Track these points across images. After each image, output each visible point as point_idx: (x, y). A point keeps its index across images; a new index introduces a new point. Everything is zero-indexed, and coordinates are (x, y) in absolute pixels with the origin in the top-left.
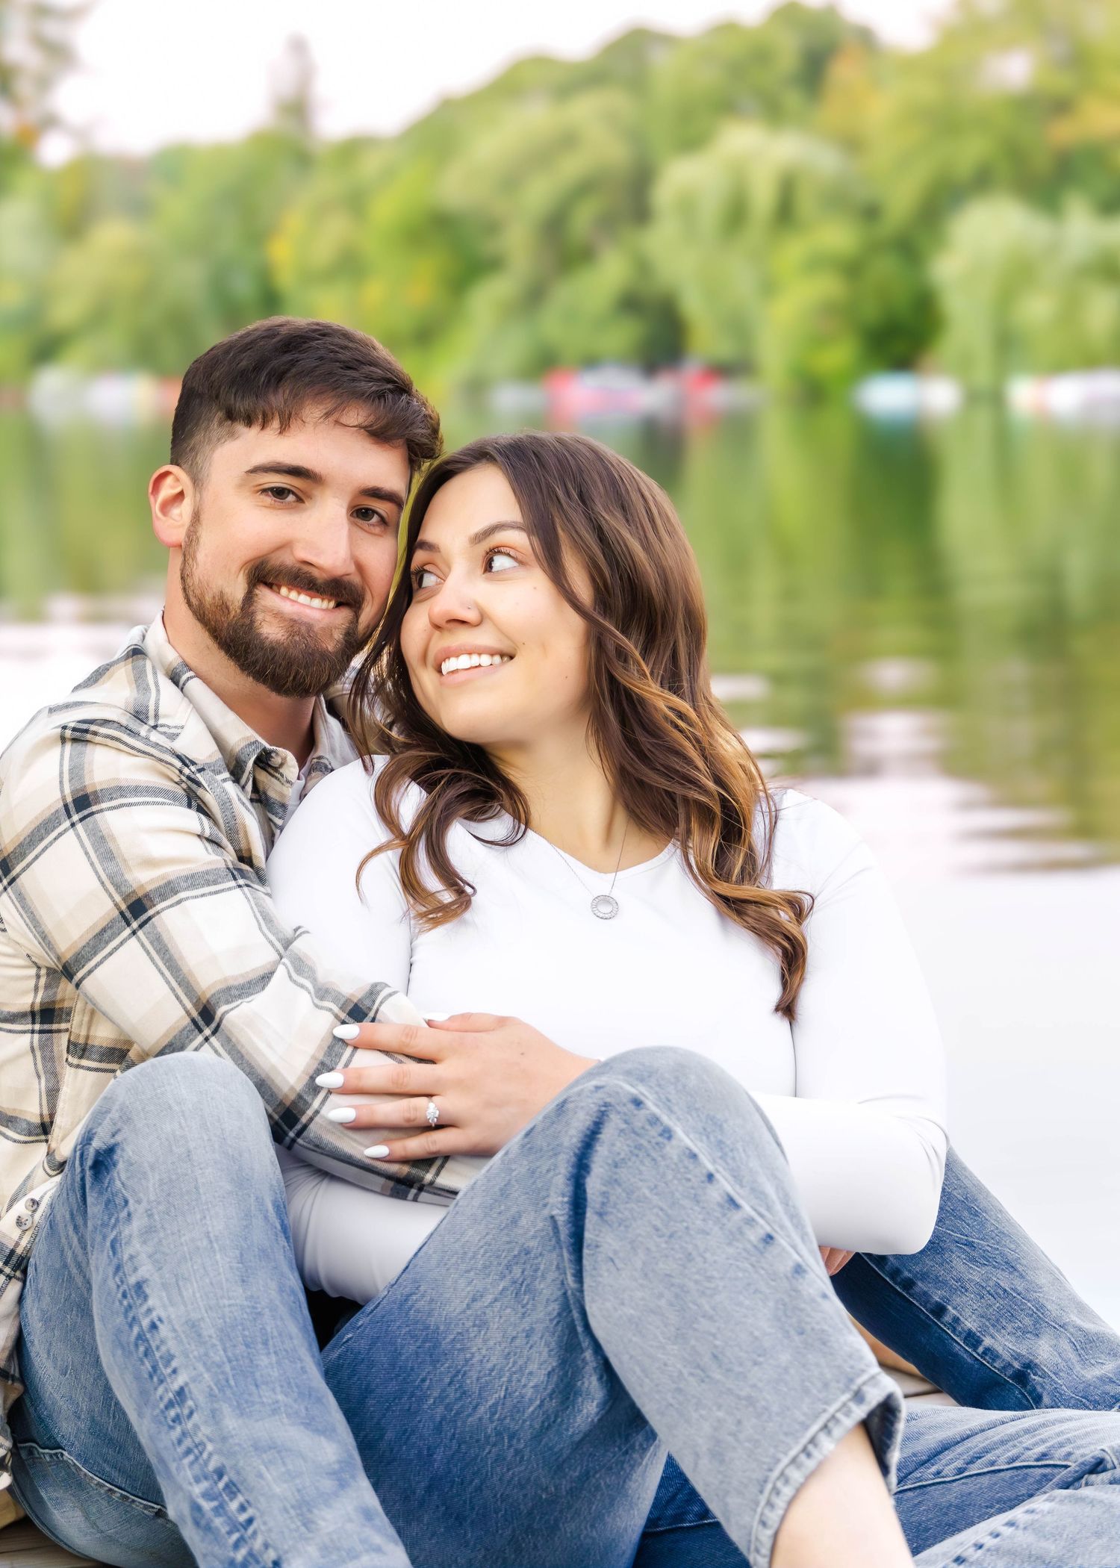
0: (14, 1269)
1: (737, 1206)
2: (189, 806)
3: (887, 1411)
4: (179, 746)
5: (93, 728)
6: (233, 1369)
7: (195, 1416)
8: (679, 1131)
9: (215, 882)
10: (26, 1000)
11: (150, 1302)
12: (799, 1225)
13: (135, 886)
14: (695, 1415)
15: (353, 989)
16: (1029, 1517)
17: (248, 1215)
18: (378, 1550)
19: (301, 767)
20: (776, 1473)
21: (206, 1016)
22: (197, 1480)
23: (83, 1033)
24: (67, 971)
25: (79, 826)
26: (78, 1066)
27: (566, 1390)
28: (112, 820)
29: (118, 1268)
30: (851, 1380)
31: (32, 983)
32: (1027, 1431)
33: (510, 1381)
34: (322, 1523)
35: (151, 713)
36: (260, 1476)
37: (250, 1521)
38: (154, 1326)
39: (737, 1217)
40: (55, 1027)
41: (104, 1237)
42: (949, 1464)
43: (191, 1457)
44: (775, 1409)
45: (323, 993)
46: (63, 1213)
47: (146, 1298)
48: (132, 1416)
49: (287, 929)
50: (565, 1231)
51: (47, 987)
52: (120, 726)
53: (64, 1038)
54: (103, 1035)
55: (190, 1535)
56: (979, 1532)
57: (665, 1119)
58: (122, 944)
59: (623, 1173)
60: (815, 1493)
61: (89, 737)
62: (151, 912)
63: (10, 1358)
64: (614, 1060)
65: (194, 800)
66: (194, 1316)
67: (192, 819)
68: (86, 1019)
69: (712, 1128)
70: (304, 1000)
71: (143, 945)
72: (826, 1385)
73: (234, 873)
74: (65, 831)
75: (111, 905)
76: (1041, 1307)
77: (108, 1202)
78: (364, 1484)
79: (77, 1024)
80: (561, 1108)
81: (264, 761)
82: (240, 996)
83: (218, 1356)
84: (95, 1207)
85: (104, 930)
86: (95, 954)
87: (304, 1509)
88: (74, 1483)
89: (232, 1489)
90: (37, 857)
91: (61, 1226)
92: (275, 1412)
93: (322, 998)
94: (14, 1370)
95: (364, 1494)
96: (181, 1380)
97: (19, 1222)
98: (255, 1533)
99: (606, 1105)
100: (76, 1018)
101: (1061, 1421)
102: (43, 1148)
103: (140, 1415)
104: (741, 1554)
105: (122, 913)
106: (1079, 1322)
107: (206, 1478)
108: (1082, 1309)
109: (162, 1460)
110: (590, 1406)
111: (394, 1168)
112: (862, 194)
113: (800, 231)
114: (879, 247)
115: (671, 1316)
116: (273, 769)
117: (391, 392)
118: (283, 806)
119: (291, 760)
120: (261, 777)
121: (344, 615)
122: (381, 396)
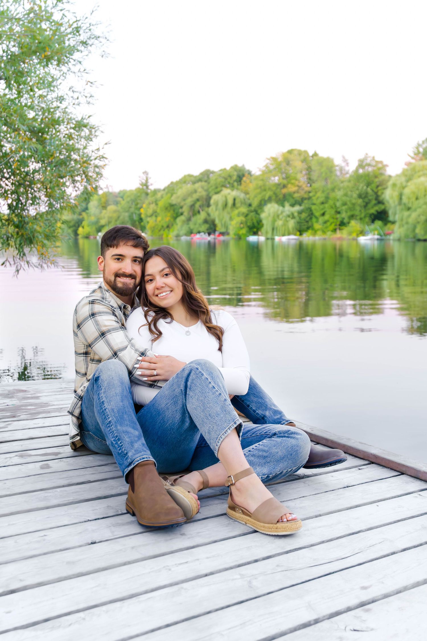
0: (81, 399)
1: (215, 388)
2: (113, 315)
3: (240, 425)
4: (111, 304)
5: (95, 301)
6: (120, 417)
7: (112, 426)
8: (205, 374)
9: (117, 330)
10: (82, 351)
11: (105, 405)
12: (226, 392)
13: (103, 330)
14: (205, 425)
15: (142, 350)
16: (262, 443)
17: (123, 389)
18: (145, 451)
19: (131, 308)
20: (220, 436)
21: (115, 354)
22: (113, 438)
23: (93, 357)
24: (90, 346)
25: (92, 319)
26: (92, 363)
27: (183, 421)
28: (99, 318)
29: (99, 399)
30: (234, 420)
31: (84, 348)
32: (263, 428)
33: (173, 419)
34: (135, 446)
35: (105, 298)
36: (124, 437)
37: (122, 445)
38: (105, 409)
39: (214, 390)
40: (88, 356)
41: (97, 393)
42: (249, 434)
43: (111, 434)
44: (220, 425)
45: (136, 350)
46: (90, 388)
47: (104, 404)
48: (101, 426)
49: (130, 338)
50: (183, 392)
51: (86, 348)
52: (100, 300)
53: (89, 358)
54: (97, 357)
55: (111, 448)
56: (253, 446)
57: (202, 372)
58: (100, 341)
59: (194, 382)
60: (226, 440)
61: (94, 302)
62: (105, 335)
63: (79, 415)
64: (193, 361)
65: (114, 314)
66: (113, 408)
67: (113, 318)
68: (93, 354)
69: (211, 374)
70: (133, 351)
71: (104, 341)
72: (229, 421)
73: (121, 328)
75: (98, 333)
76: (267, 405)
77: (98, 386)
78: (143, 439)
79: (92, 356)
80: (183, 369)
81: (125, 307)
82: (122, 351)
83: (117, 415)
84: (95, 387)
85: (97, 338)
86: (95, 342)
87: (132, 443)
88: (92, 438)
89: (119, 440)
91: (89, 391)
92: (127, 425)
93: (136, 351)
94: (80, 417)
95: (143, 440)
96: (110, 419)
97: (82, 390)
98: (123, 448)
99: (192, 369)
100: (92, 354)
102: (85, 378)
103: (102, 426)
104: (213, 451)
105: (100, 335)
106: (274, 408)
107: (114, 437)
108: (275, 405)
109: (106, 434)
110: (187, 424)
111: (150, 382)
112: (249, 202)
113: (237, 208)
114: (252, 212)
115: (202, 407)
116: (127, 308)
117: (136, 238)
118: (128, 315)
119: (129, 307)
120: (125, 310)
121: (133, 281)
122: (134, 239)
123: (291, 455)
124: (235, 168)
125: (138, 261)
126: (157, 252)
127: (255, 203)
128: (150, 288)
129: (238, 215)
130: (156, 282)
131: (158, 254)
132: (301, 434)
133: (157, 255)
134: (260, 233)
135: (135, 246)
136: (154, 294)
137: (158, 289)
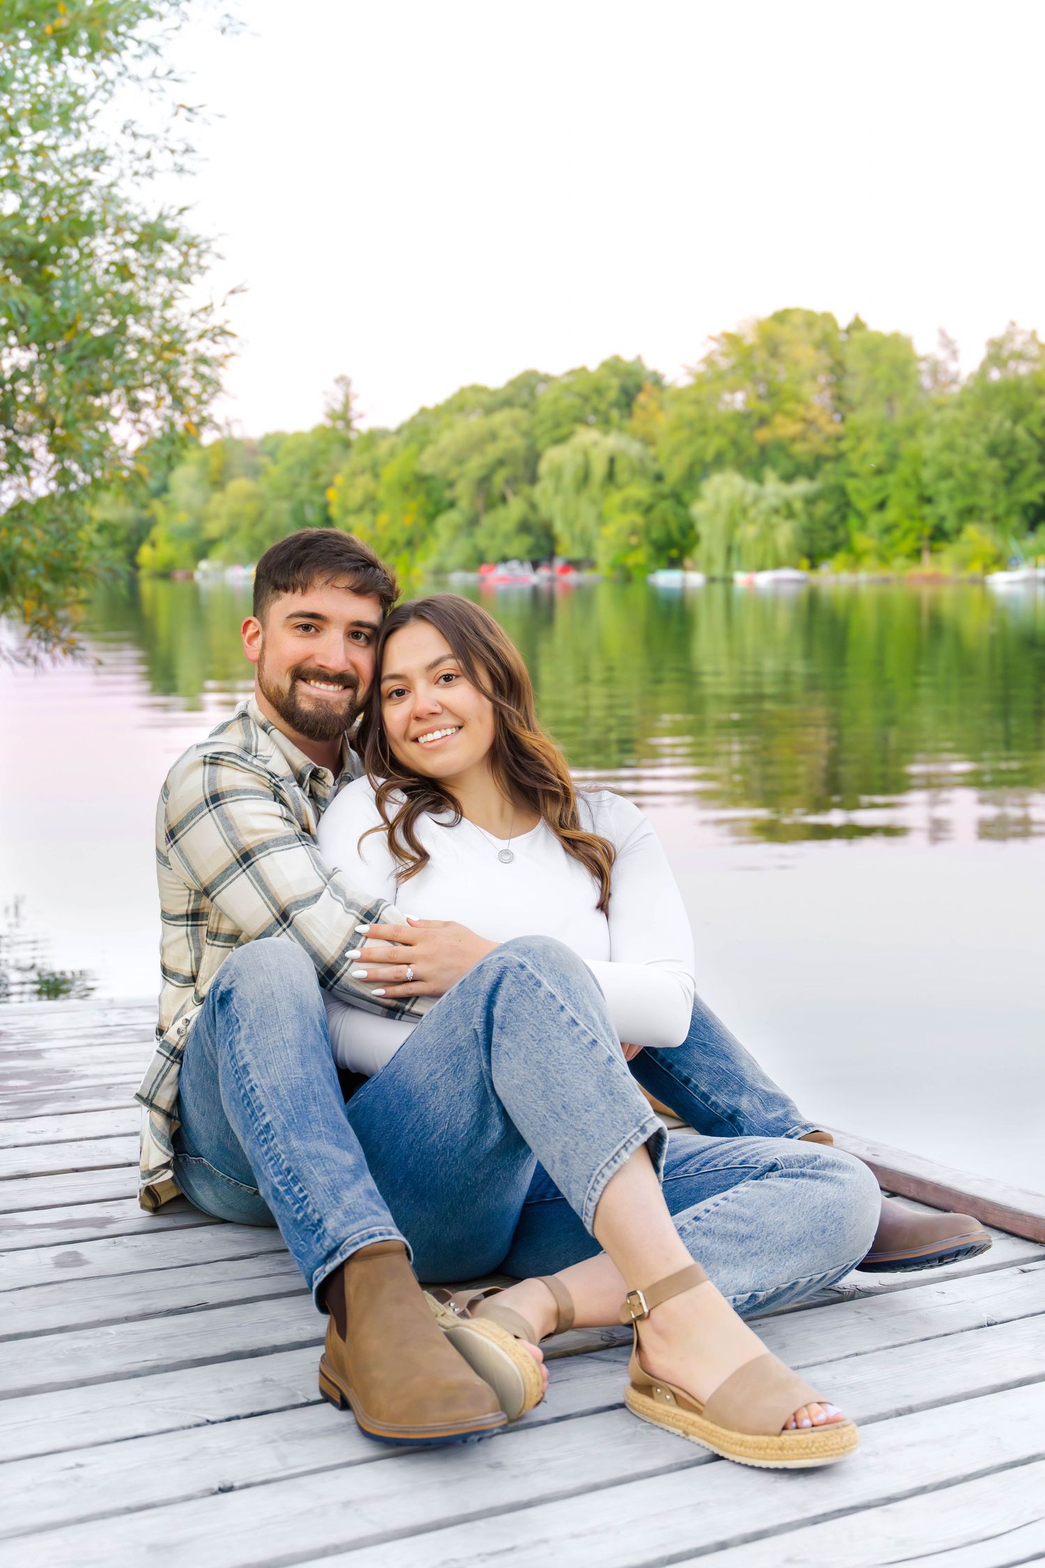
0: (176, 1057)
1: (577, 1024)
2: (275, 800)
3: (658, 1138)
4: (269, 767)
5: (221, 757)
6: (296, 1113)
7: (275, 1140)
8: (545, 982)
9: (289, 843)
10: (183, 908)
11: (251, 1076)
12: (611, 1035)
13: (245, 845)
14: (552, 1140)
15: (367, 903)
16: (735, 1195)
17: (305, 1028)
18: (376, 1213)
19: (335, 779)
20: (597, 1171)
21: (284, 917)
22: (276, 1175)
23: (215, 926)
24: (206, 892)
25: (213, 812)
26: (212, 945)
27: (481, 1125)
28: (233, 808)
29: (233, 1057)
30: (639, 1121)
31: (187, 898)
32: (735, 1148)
33: (450, 1120)
34: (345, 1199)
35: (254, 749)
36: (311, 1173)
37: (305, 1197)
38: (252, 1089)
39: (576, 1030)
40: (199, 923)
41: (225, 1040)
42: (692, 1166)
43: (273, 1162)
44: (597, 1136)
45: (350, 905)
46: (203, 1026)
47: (248, 1073)
48: (241, 1139)
49: (329, 869)
50: (481, 1037)
51: (195, 901)
52: (236, 756)
53: (205, 929)
54: (226, 927)
55: (272, 1204)
56: (708, 1203)
57: (537, 975)
58: (237, 876)
59: (514, 1006)
60: (619, 1183)
61: (219, 762)
62: (253, 860)
63: (173, 1106)
64: (509, 943)
65: (278, 798)
66: (275, 1084)
67: (276, 808)
68: (217, 918)
69: (563, 980)
70: (339, 908)
71: (249, 878)
72: (625, 1123)
73: (300, 838)
74: (206, 814)
75: (231, 855)
76: (742, 1079)
77: (228, 1021)
78: (369, 1177)
79: (212, 922)
80: (480, 969)
81: (315, 775)
82: (303, 906)
83: (288, 1106)
84: (220, 1023)
85: (227, 869)
86: (222, 882)
87: (335, 1192)
88: (208, 1176)
89: (295, 1180)
90: (190, 829)
91: (202, 1034)
92: (319, 1137)
93: (349, 908)
94: (176, 1114)
95: (369, 1182)
96: (268, 1119)
97: (179, 1031)
98: (308, 1204)
99: (507, 967)
100: (211, 918)
101: (754, 1143)
102: (192, 990)
103: (245, 1138)
104: (577, 1216)
105: (237, 860)
106: (764, 1088)
107: (281, 1174)
108: (765, 1080)
109: (256, 1164)
110: (495, 1133)
111: (388, 1002)
112: (654, 468)
113: (619, 487)
114: (663, 497)
115: (540, 1085)
116: (321, 779)
117: (363, 566)
118: (325, 800)
119: (330, 774)
120: (314, 784)
121: (348, 693)
122: (357, 569)
123: (824, 1232)
124: (613, 366)
125: (363, 637)
126: (425, 611)
127: (674, 472)
128: (395, 715)
129: (624, 508)
130: (416, 698)
131: (428, 617)
132: (853, 1169)
133: (422, 618)
134: (688, 562)
135: (359, 591)
136: (405, 735)
137: (418, 719)
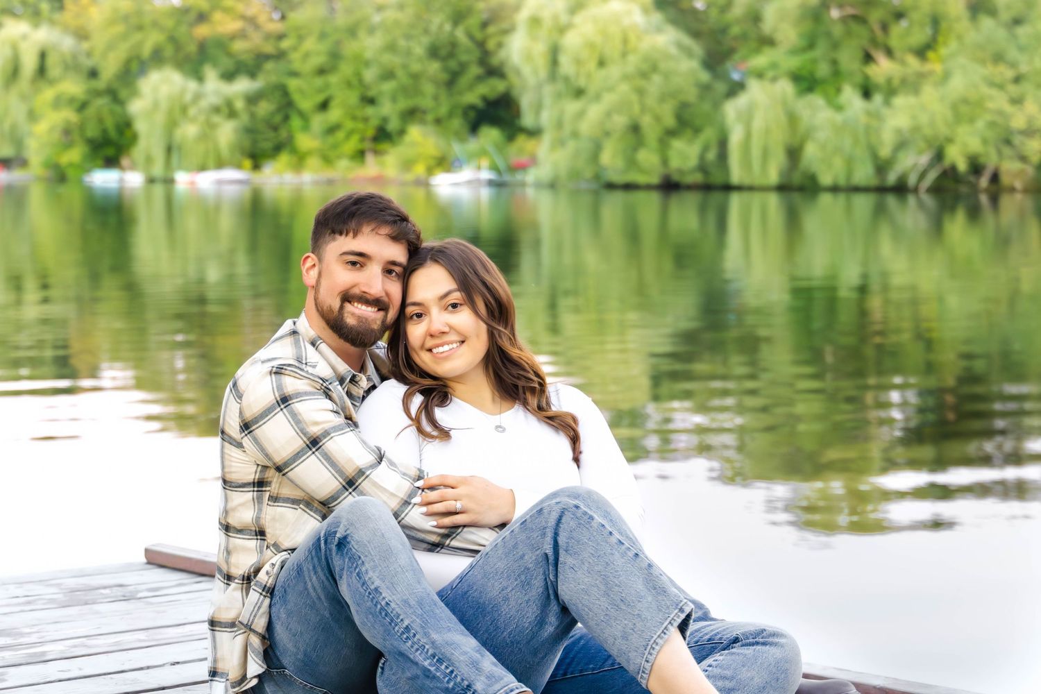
112: (88, 63)
113: (52, 82)
114: (97, 93)
127: (110, 68)
129: (57, 103)
134: (125, 162)
